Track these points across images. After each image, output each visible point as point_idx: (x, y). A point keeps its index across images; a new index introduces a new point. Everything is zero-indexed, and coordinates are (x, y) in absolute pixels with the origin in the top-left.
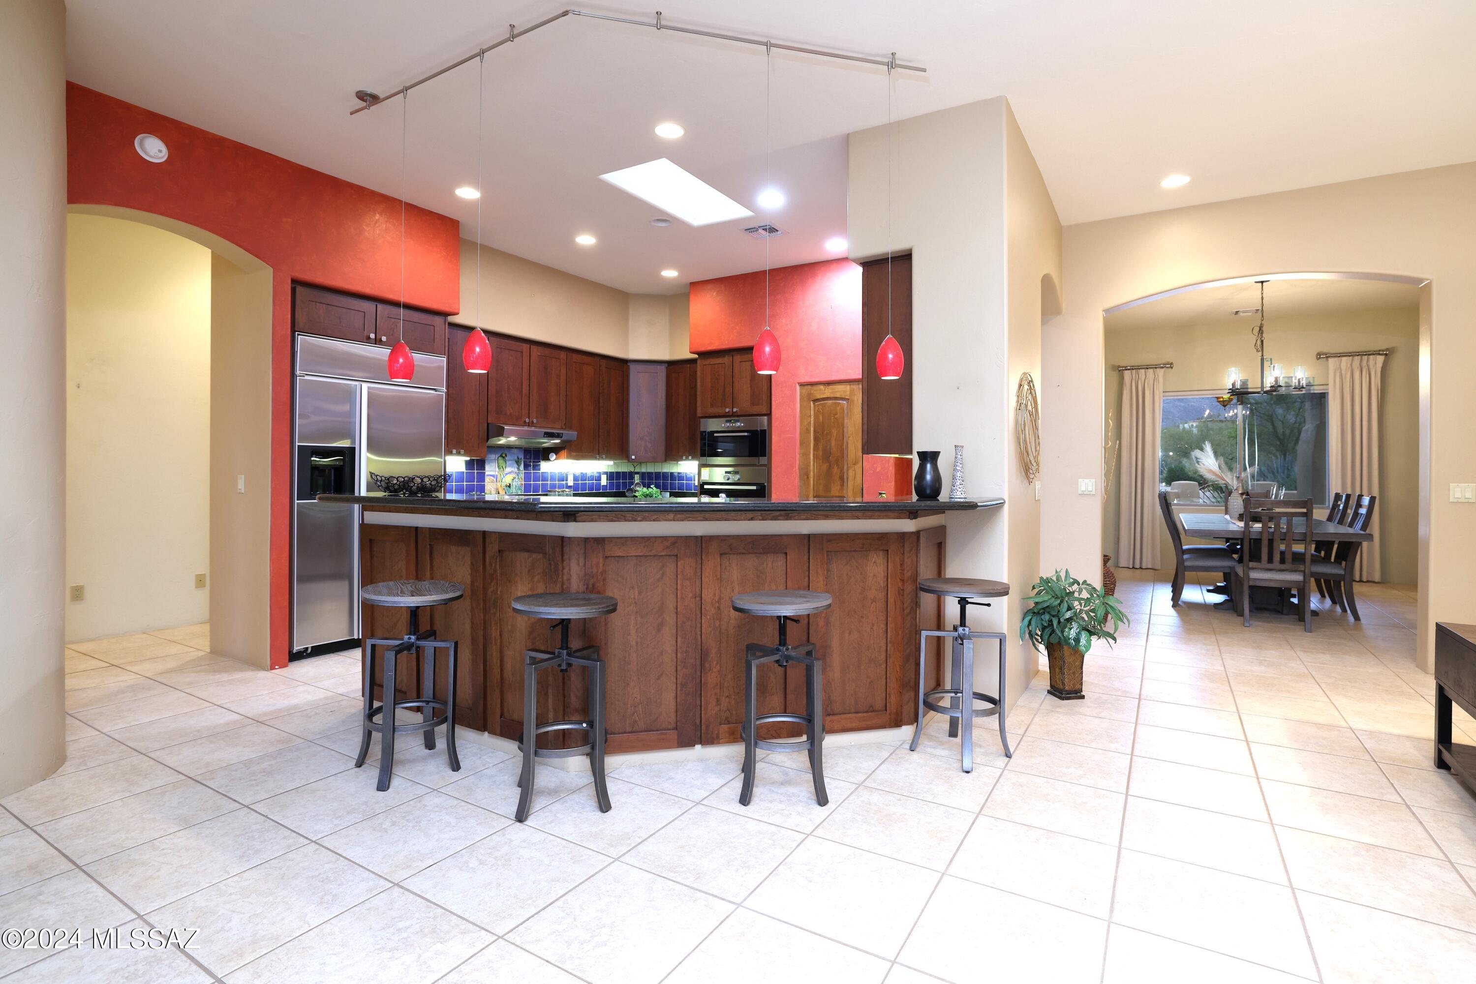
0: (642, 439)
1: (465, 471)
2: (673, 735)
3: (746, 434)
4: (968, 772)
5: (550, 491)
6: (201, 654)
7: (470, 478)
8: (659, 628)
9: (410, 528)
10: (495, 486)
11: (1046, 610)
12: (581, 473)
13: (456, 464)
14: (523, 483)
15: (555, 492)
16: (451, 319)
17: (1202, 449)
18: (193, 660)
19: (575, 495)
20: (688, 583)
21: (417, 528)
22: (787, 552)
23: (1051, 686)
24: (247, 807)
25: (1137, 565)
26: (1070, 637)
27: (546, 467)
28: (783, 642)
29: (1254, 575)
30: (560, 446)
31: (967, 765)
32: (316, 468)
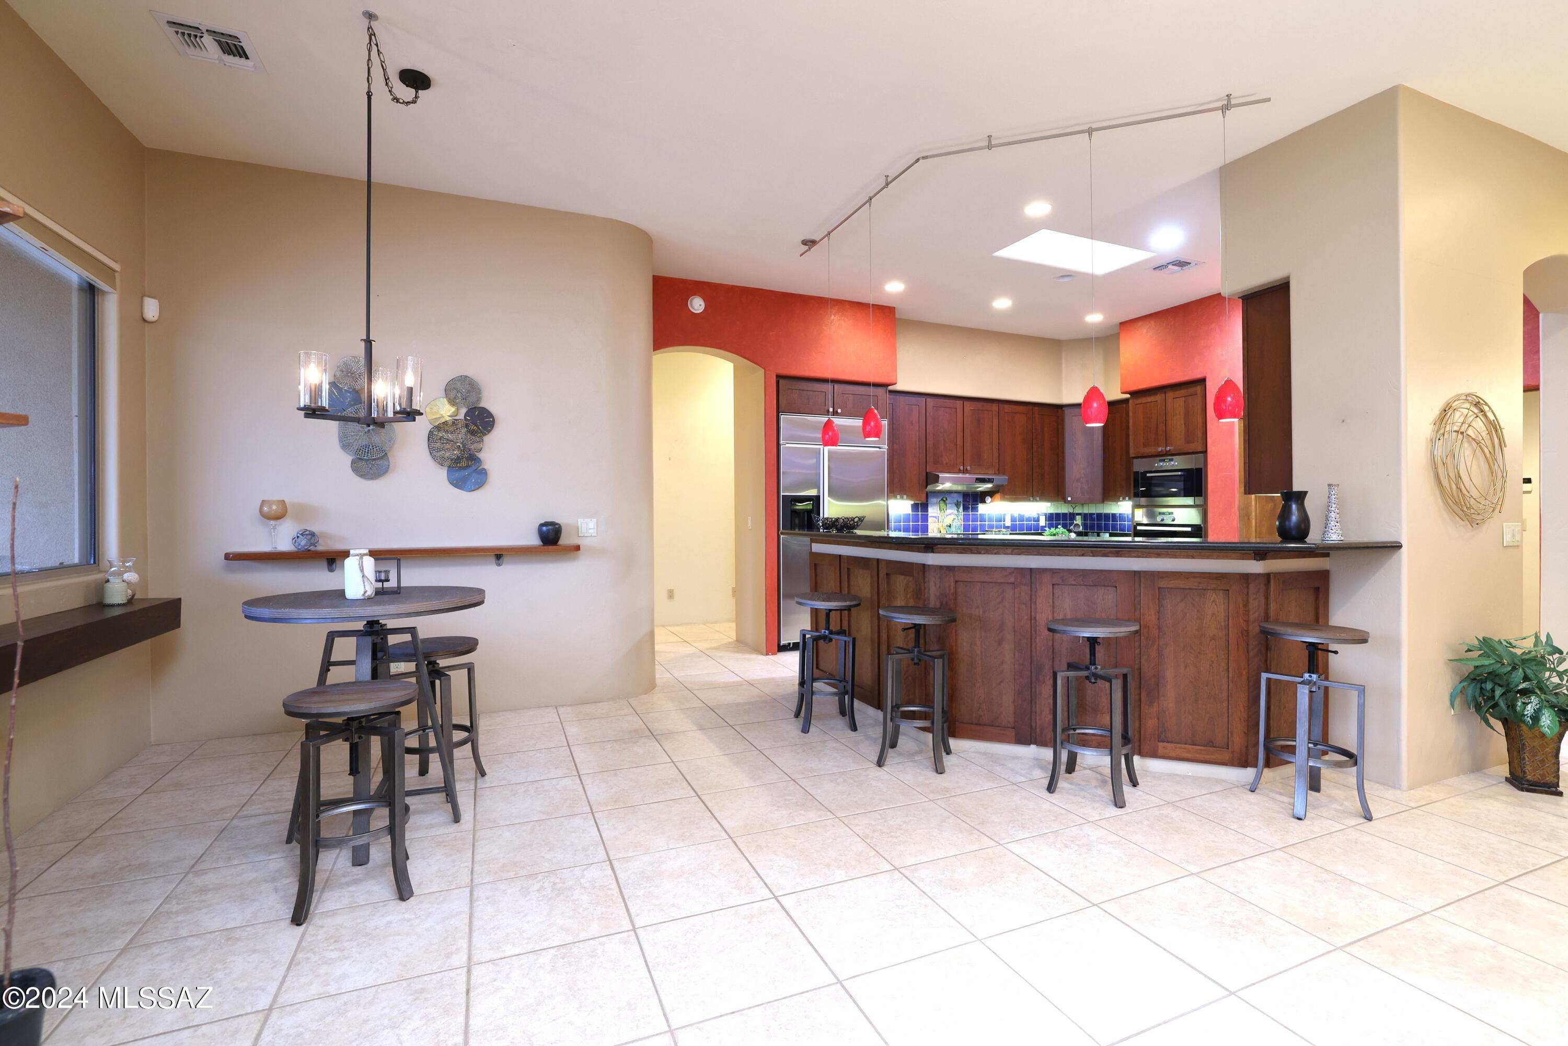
0: (1078, 480)
1: (911, 513)
2: (1012, 733)
3: (1180, 473)
4: (1300, 819)
5: (987, 531)
6: (731, 640)
7: (916, 519)
8: (1000, 643)
9: (835, 556)
10: (937, 526)
11: (1493, 676)
12: (1019, 515)
13: (900, 507)
14: (963, 523)
15: (992, 531)
16: (890, 388)
18: (726, 644)
19: (1011, 534)
20: (1024, 607)
21: (840, 556)
22: (1117, 585)
23: (1511, 773)
24: (731, 726)
26: (1526, 713)
27: (982, 509)
28: (1093, 663)
30: (992, 490)
31: (1300, 811)
32: (795, 513)
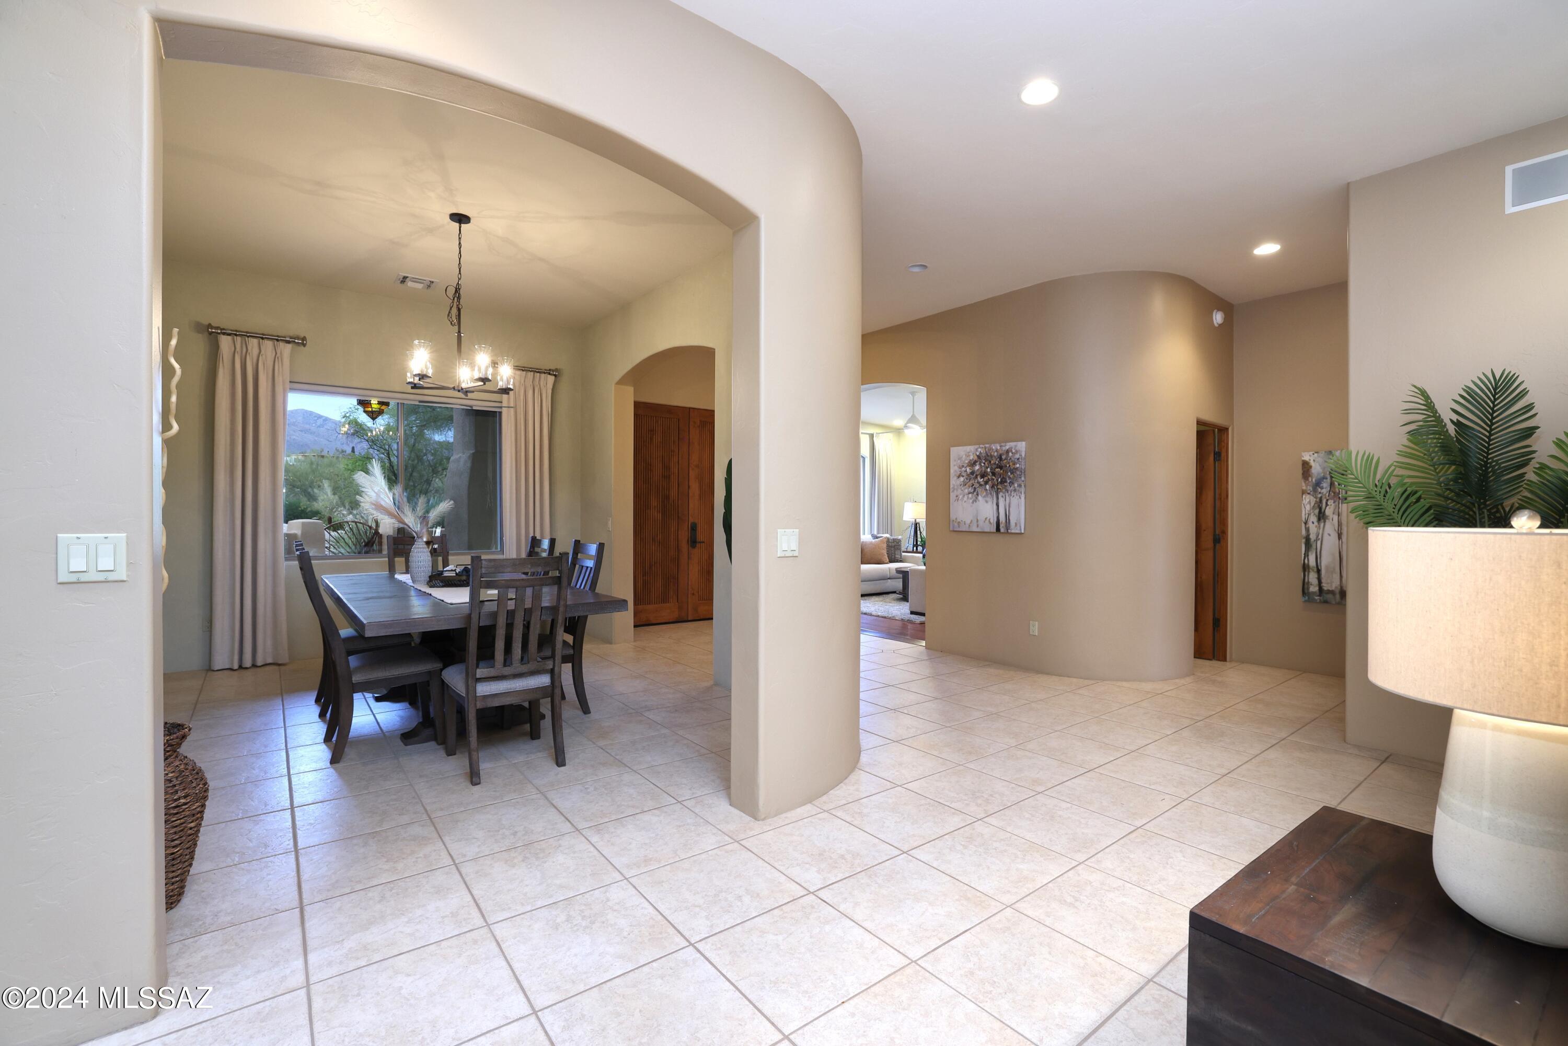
17: (367, 472)
25: (248, 662)
29: (484, 689)
